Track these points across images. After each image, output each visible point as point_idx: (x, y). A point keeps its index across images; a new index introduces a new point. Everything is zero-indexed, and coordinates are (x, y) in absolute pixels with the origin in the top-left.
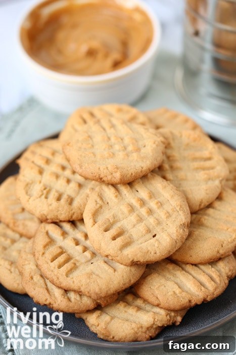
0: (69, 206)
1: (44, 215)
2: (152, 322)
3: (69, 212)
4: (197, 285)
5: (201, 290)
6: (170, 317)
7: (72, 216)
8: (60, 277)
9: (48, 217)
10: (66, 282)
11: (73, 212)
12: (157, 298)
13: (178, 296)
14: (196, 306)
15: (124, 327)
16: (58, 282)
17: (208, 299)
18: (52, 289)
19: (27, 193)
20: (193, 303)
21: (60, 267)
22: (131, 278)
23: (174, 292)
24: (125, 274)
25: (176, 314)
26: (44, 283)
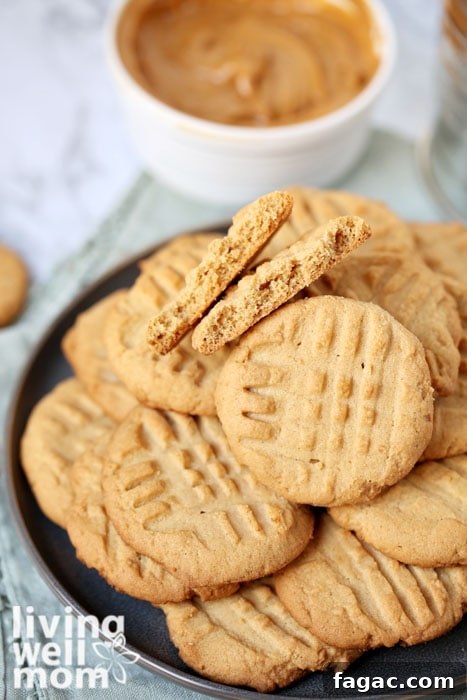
0: (194, 387)
1: (142, 391)
2: (288, 658)
3: (191, 399)
4: (395, 607)
5: (399, 620)
6: (326, 656)
7: (194, 408)
8: (131, 526)
9: (150, 397)
10: (140, 538)
11: (198, 399)
12: (309, 613)
13: (350, 622)
14: (382, 648)
15: (229, 653)
16: (125, 533)
17: (410, 641)
18: (115, 542)
19: (122, 339)
20: (375, 642)
21: (137, 505)
22: (267, 562)
23: (345, 610)
24: (256, 553)
25: (339, 654)
26: (103, 525)
